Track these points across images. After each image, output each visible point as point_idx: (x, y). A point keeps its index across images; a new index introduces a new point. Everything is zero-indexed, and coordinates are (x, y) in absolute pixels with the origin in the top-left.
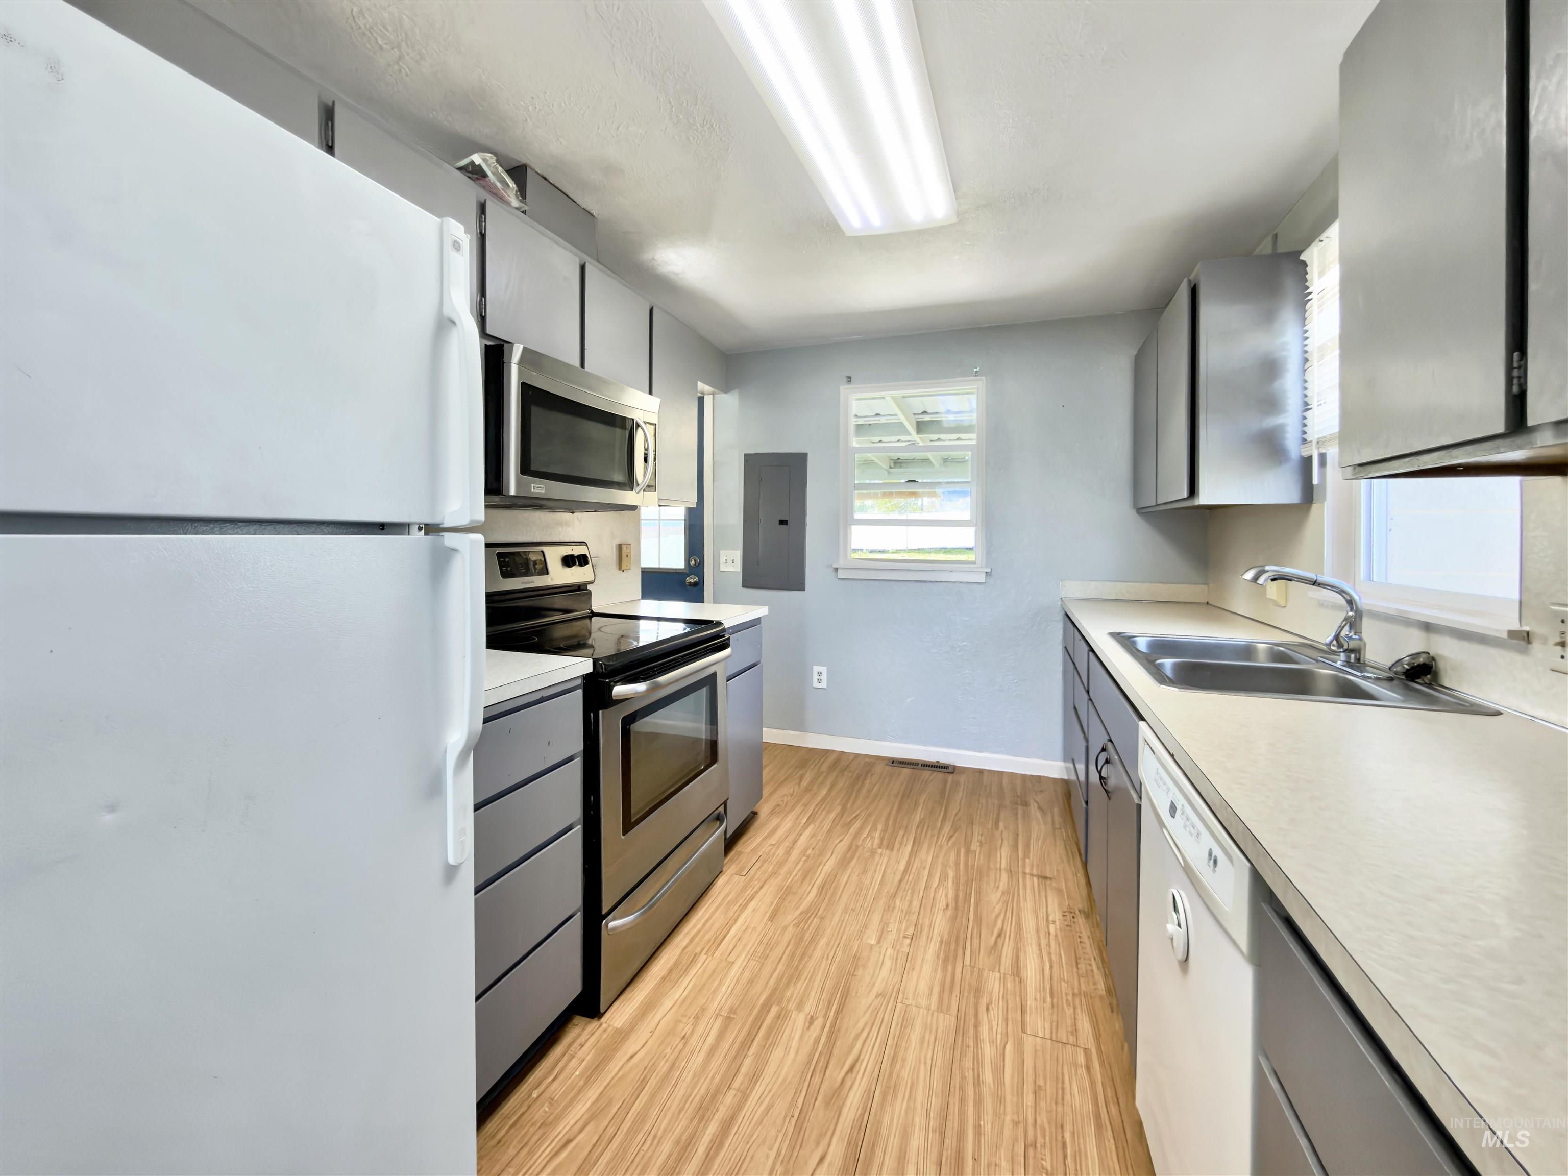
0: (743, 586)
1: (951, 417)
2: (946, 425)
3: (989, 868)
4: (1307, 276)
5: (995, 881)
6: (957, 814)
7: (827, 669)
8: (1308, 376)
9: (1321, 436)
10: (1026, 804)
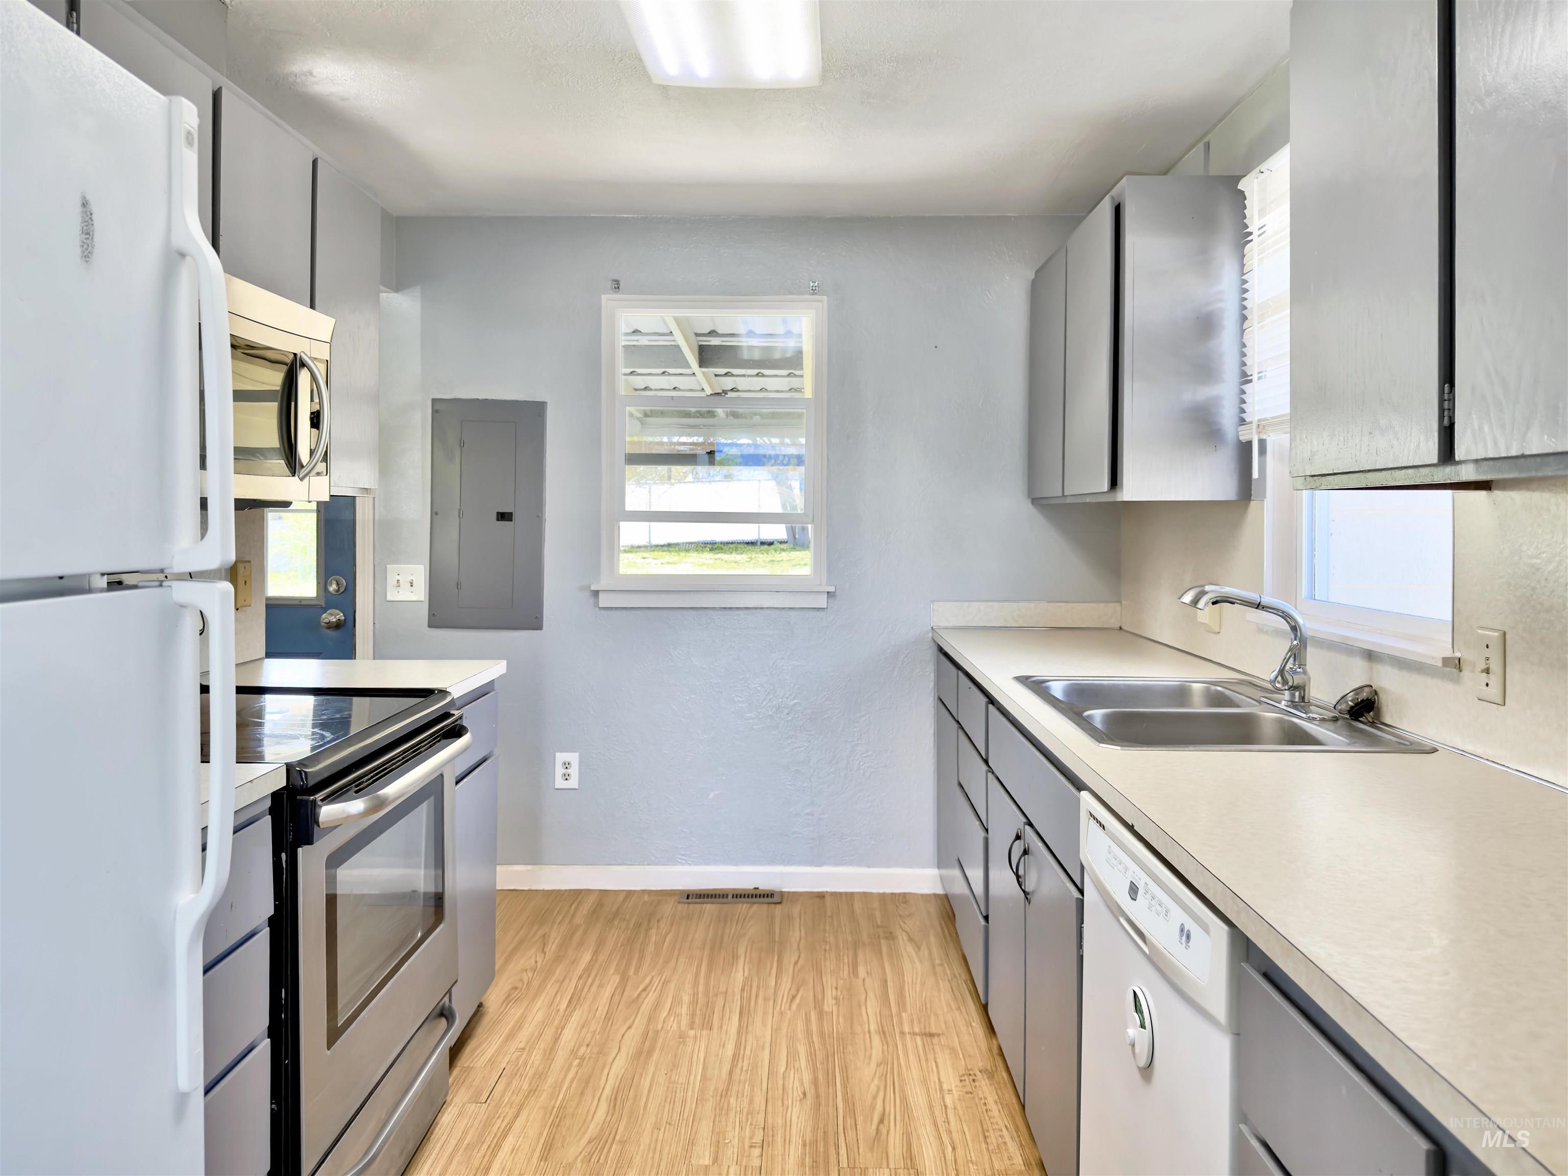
0: (430, 626)
1: (755, 342)
2: (746, 355)
3: (853, 1033)
4: (1245, 211)
5: (865, 1050)
6: (796, 963)
7: (580, 756)
8: (1247, 338)
9: (1263, 417)
10: (891, 936)
